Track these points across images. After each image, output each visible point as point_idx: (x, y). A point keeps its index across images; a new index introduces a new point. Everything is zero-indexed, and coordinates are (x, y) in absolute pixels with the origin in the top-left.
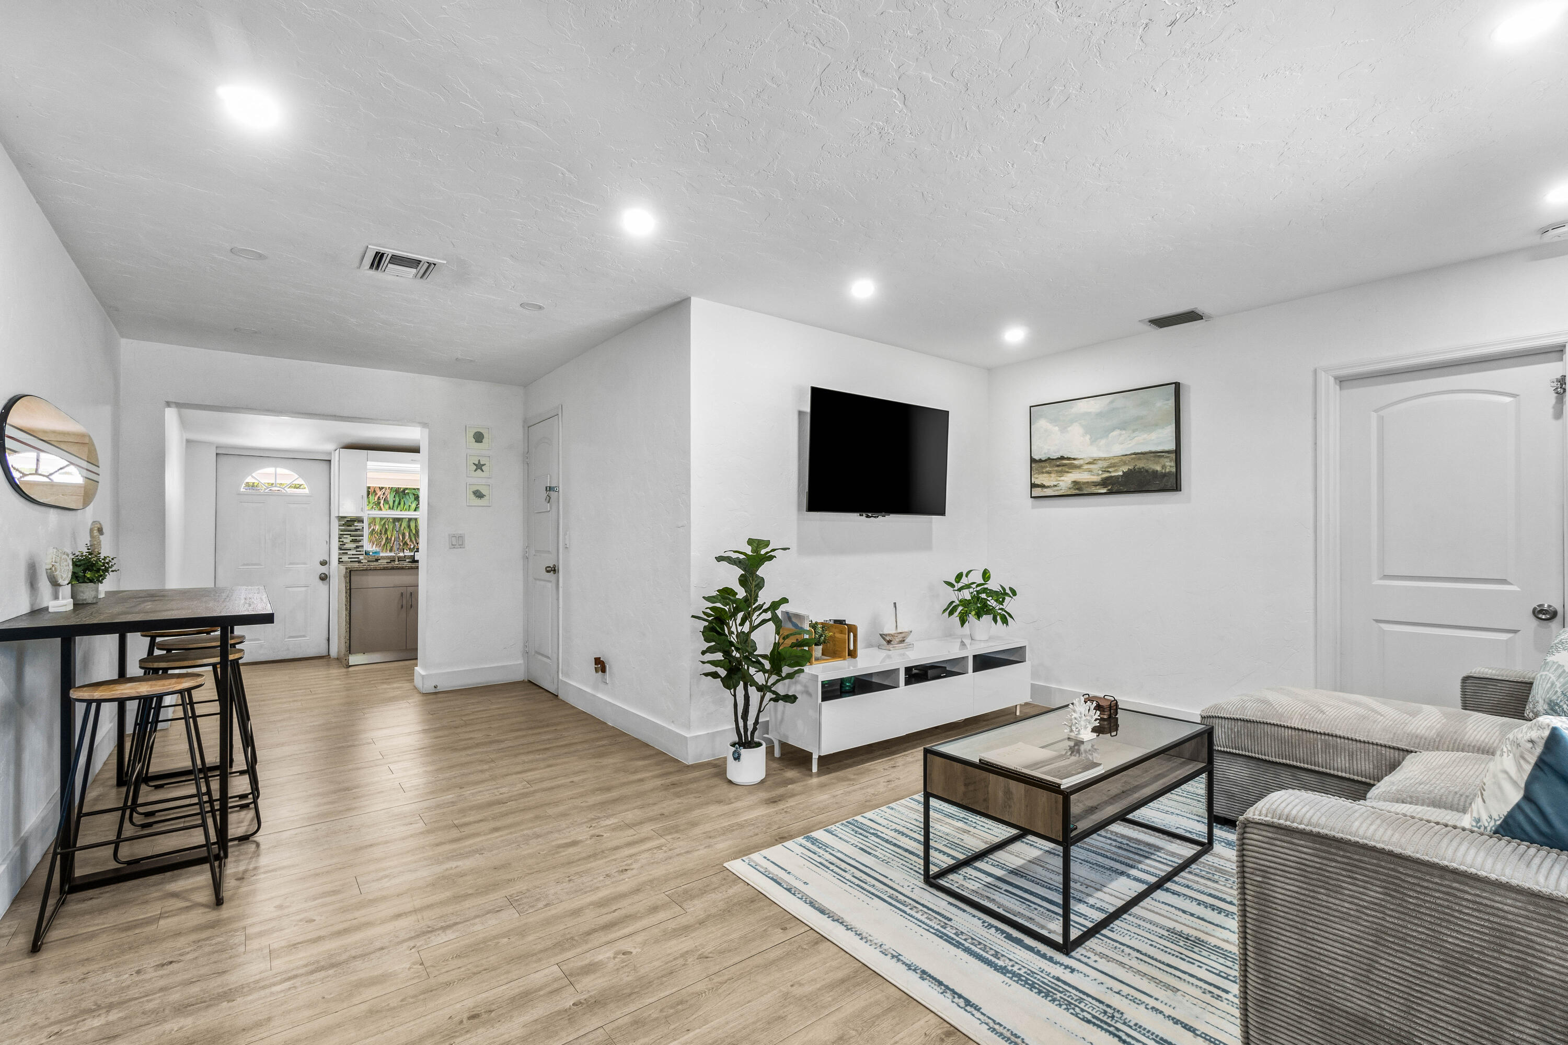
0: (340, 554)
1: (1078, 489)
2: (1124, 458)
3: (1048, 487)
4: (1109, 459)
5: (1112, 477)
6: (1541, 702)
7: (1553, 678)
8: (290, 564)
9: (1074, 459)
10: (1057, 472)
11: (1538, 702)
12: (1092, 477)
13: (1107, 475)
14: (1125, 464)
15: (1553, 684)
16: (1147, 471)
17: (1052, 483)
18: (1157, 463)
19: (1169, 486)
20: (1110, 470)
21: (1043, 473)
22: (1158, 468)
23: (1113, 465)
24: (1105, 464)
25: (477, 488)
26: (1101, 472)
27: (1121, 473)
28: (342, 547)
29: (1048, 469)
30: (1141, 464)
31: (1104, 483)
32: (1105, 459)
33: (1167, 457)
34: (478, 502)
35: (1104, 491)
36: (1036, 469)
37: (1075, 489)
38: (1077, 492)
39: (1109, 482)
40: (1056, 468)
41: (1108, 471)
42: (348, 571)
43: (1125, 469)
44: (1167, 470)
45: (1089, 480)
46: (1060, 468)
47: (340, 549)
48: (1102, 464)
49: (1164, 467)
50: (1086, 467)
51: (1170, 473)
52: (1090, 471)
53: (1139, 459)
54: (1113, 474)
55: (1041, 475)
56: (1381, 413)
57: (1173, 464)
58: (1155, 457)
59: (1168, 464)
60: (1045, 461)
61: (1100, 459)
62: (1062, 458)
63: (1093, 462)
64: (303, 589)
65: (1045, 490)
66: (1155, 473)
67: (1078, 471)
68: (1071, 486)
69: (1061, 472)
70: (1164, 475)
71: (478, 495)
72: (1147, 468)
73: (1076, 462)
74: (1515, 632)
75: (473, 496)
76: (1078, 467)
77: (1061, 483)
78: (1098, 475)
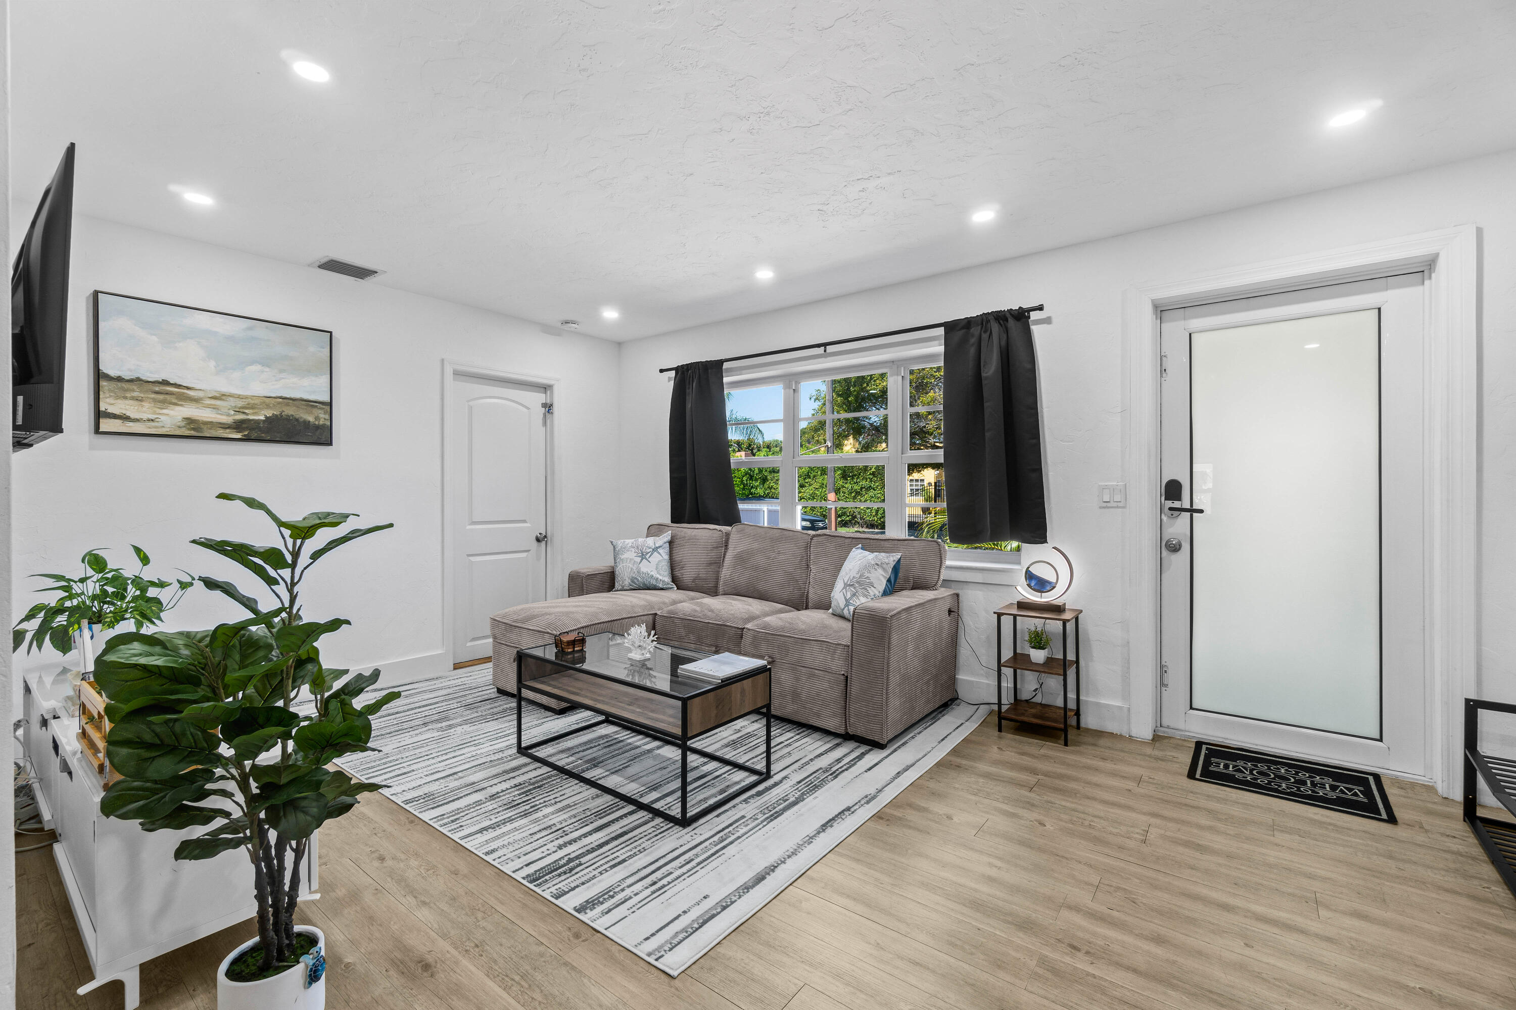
1: (194, 429)
2: (267, 400)
3: (137, 420)
4: (246, 397)
5: (249, 420)
6: (627, 579)
7: (631, 566)
9: (188, 388)
10: (154, 400)
11: (625, 580)
12: (219, 416)
13: (241, 417)
14: (268, 406)
15: (632, 569)
16: (297, 420)
17: (145, 416)
18: (311, 413)
19: (323, 440)
20: (246, 411)
21: (125, 398)
22: (311, 419)
23: (252, 407)
24: (240, 403)
26: (233, 413)
27: (262, 418)
29: (135, 394)
30: (290, 411)
31: (238, 426)
32: (239, 397)
33: (321, 409)
35: (239, 436)
36: (110, 391)
37: (189, 429)
38: (193, 433)
39: (244, 426)
40: (153, 396)
41: (244, 413)
43: (269, 413)
44: (321, 423)
45: (214, 420)
46: (161, 397)
48: (232, 402)
49: (317, 418)
50: (209, 402)
51: (324, 426)
52: (215, 408)
53: (287, 405)
54: (251, 417)
55: (119, 401)
56: (471, 403)
57: (327, 417)
58: (307, 405)
59: (322, 416)
60: (131, 381)
61: (231, 396)
62: (165, 383)
63: (222, 397)
65: (131, 424)
66: (307, 424)
67: (194, 405)
68: (183, 424)
69: (163, 402)
70: (317, 427)
72: (297, 417)
73: (191, 393)
74: (528, 551)
76: (196, 400)
77: (163, 418)
78: (228, 415)
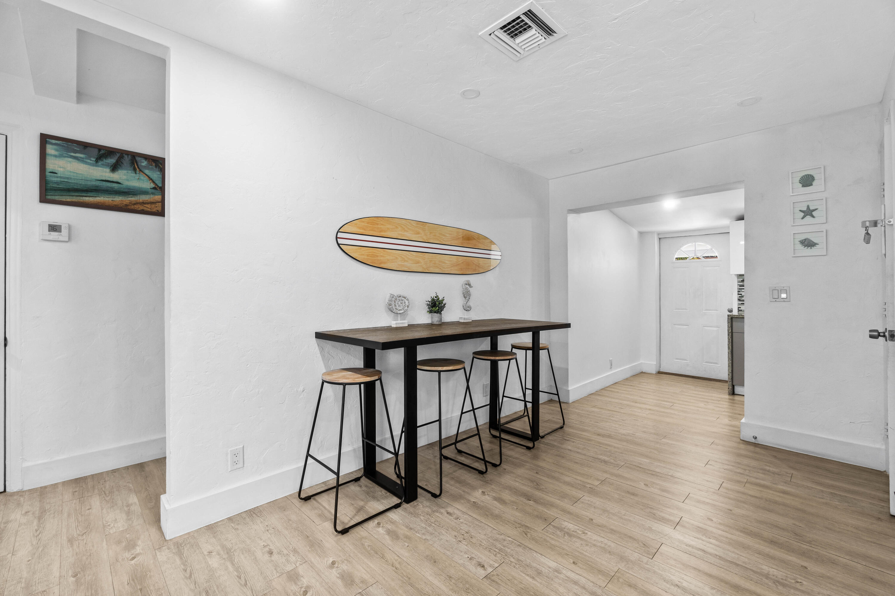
0: (739, 304)
8: (706, 310)
25: (803, 237)
28: (740, 298)
34: (808, 251)
42: (730, 318)
47: (739, 300)
64: (715, 329)
71: (808, 244)
75: (799, 246)
